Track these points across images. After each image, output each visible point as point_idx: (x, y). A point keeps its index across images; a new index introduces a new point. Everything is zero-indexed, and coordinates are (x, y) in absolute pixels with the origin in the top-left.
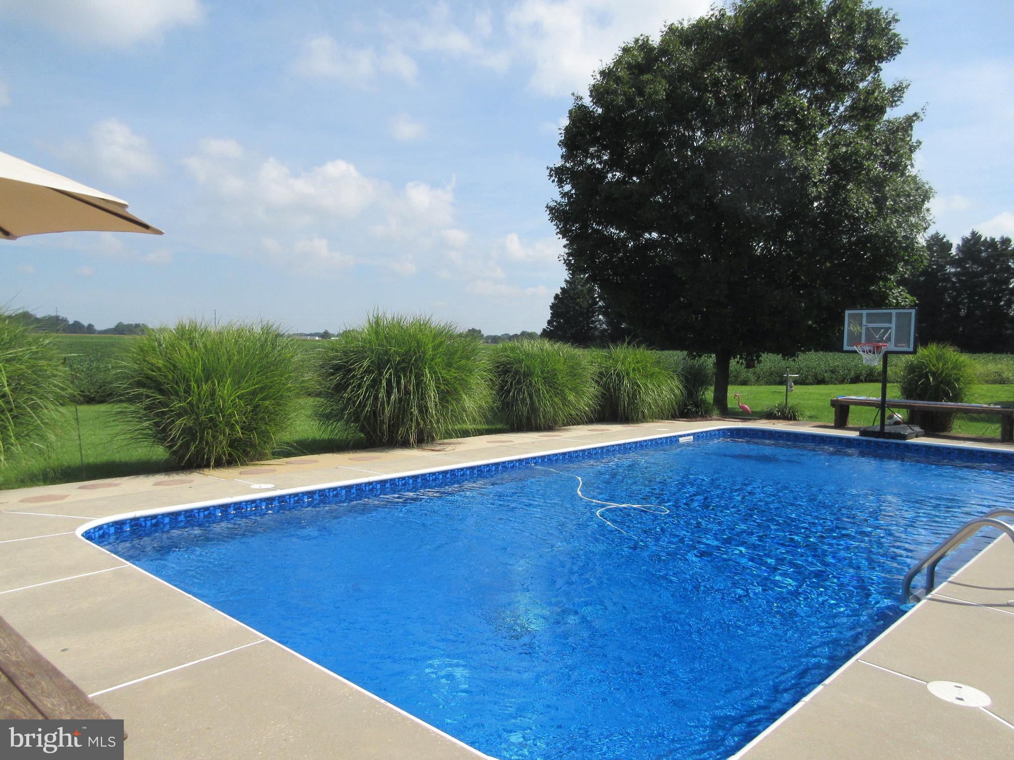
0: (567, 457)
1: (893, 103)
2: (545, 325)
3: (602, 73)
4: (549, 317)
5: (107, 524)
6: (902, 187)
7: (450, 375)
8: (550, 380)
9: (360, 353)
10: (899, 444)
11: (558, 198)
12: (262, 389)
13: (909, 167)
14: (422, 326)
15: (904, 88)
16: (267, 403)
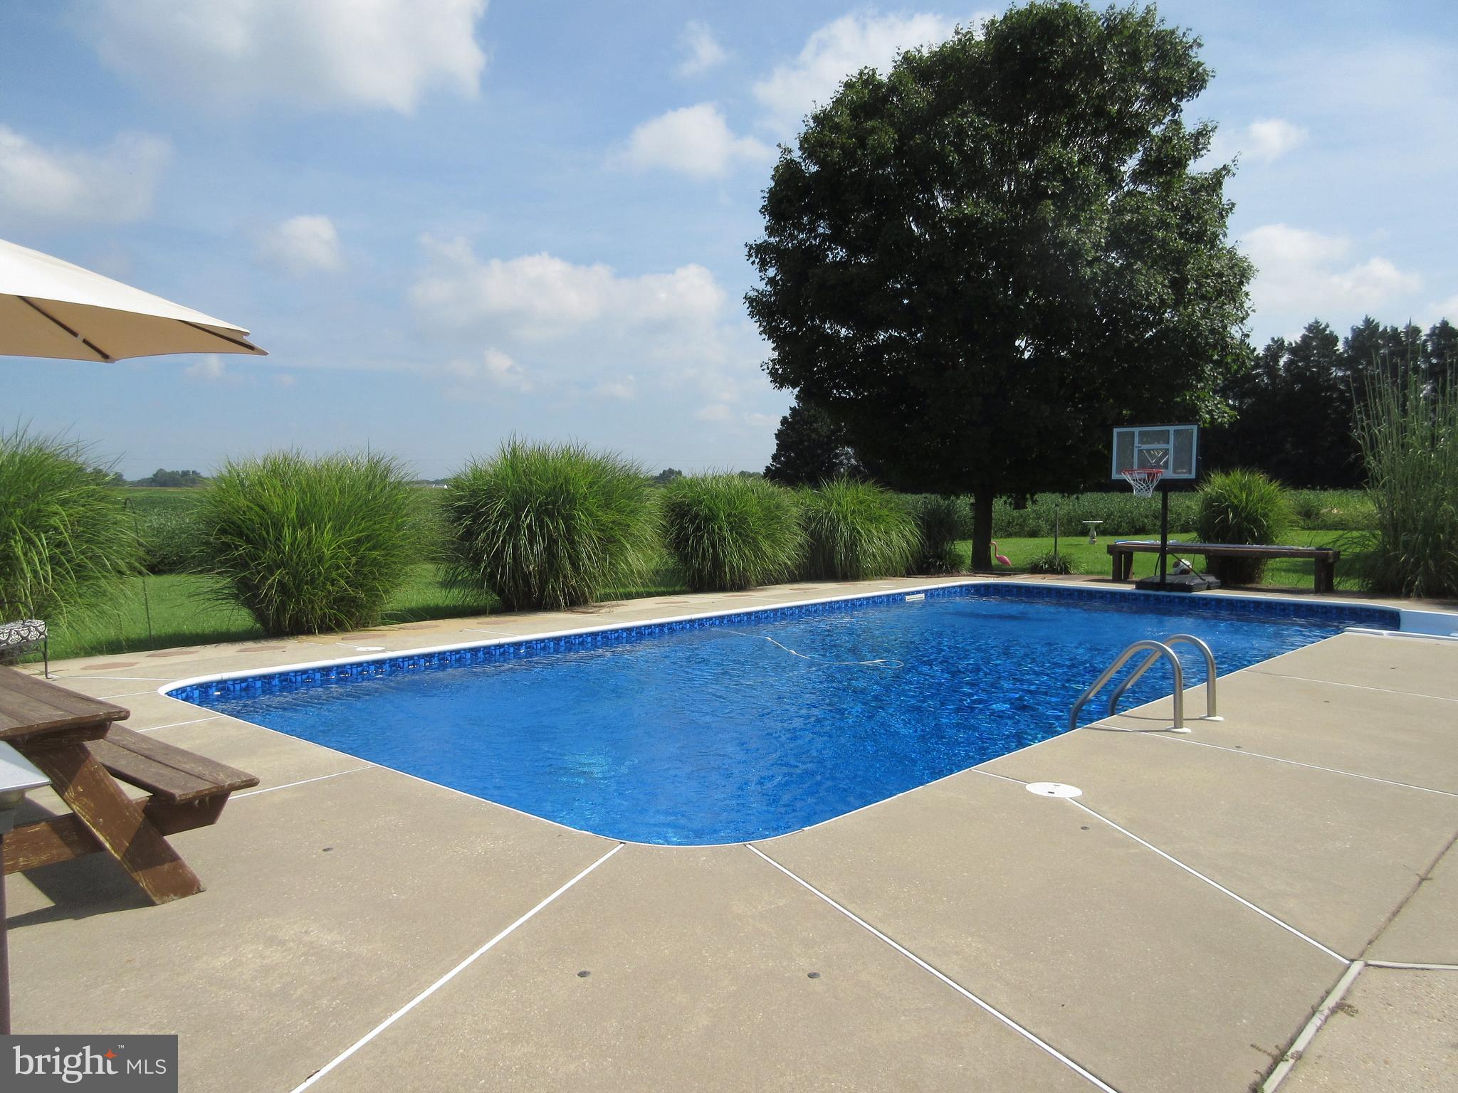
0: (753, 618)
1: (1196, 152)
2: (769, 462)
3: (815, 118)
4: (773, 450)
5: (191, 686)
6: (1210, 264)
7: (607, 517)
8: (739, 525)
9: (492, 494)
10: (1184, 598)
11: (762, 286)
12: (368, 538)
13: (1221, 236)
14: (572, 458)
15: (1210, 132)
16: (375, 553)
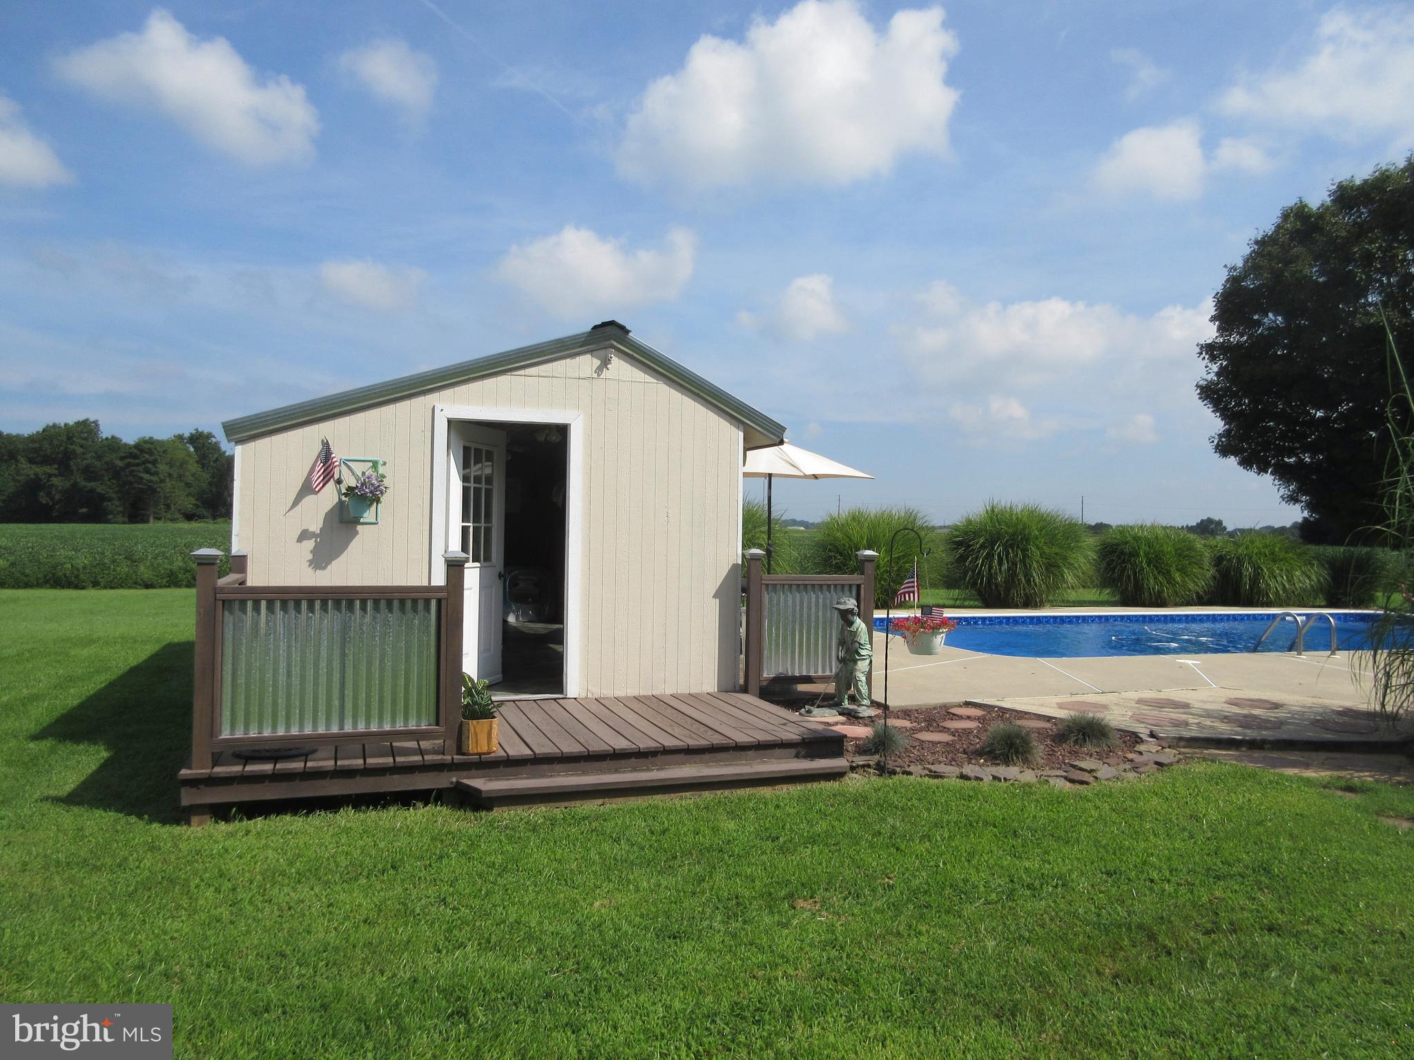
3: (1257, 242)
7: (1051, 551)
8: (1156, 560)
9: (977, 533)
11: (1210, 376)
14: (1032, 513)
